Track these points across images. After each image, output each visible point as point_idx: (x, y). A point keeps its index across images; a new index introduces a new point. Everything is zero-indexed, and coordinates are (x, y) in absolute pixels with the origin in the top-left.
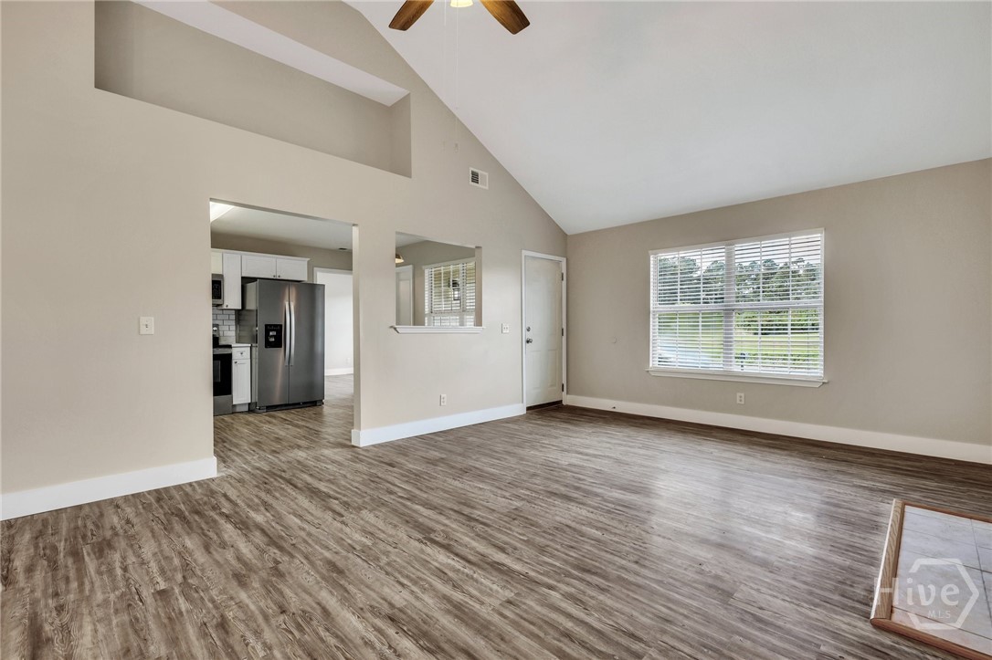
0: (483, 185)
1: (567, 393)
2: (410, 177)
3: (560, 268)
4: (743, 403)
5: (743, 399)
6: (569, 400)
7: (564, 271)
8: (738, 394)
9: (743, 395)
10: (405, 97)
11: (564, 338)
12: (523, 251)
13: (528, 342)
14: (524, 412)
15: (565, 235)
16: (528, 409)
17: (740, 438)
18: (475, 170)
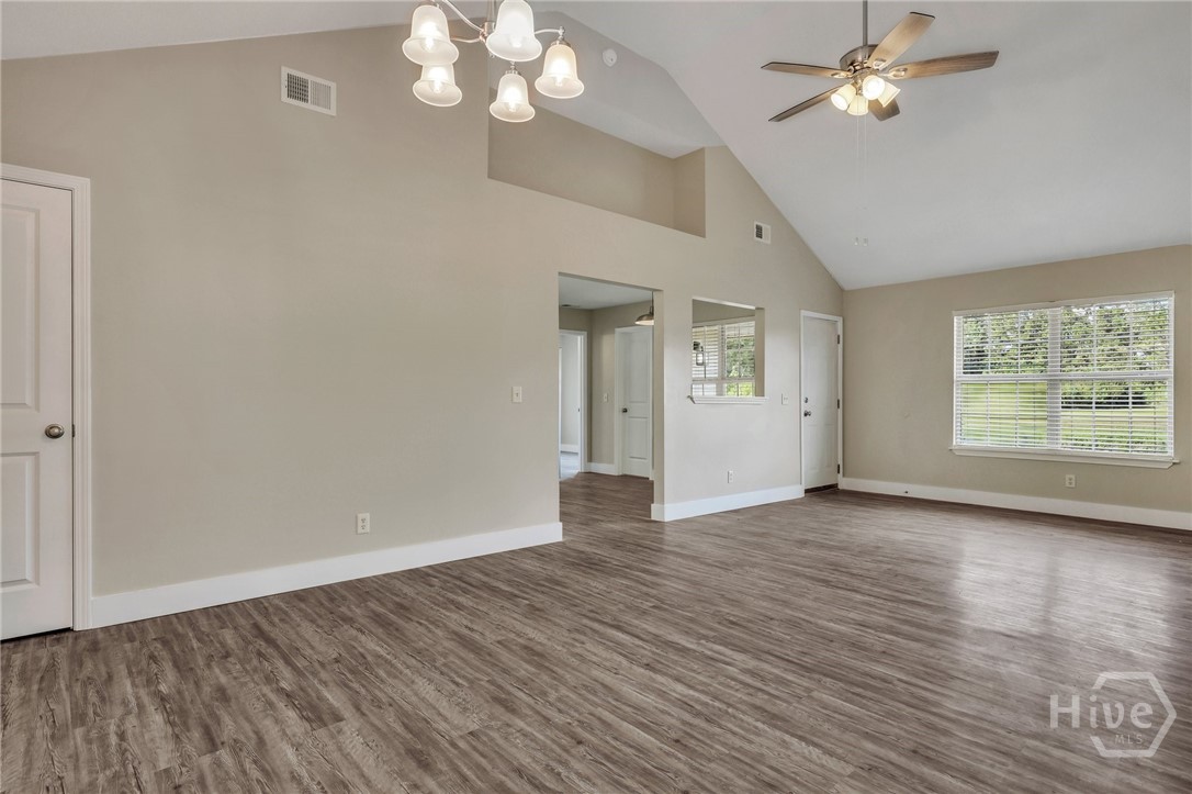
0: (767, 239)
1: (844, 476)
2: (704, 236)
3: (836, 330)
4: (1073, 485)
5: (1073, 482)
6: (844, 483)
7: (840, 332)
8: (1068, 476)
9: (1073, 477)
10: (698, 151)
11: (840, 411)
12: (802, 311)
13: (806, 415)
14: (802, 495)
15: (841, 291)
16: (807, 491)
17: (1075, 523)
18: (759, 224)
